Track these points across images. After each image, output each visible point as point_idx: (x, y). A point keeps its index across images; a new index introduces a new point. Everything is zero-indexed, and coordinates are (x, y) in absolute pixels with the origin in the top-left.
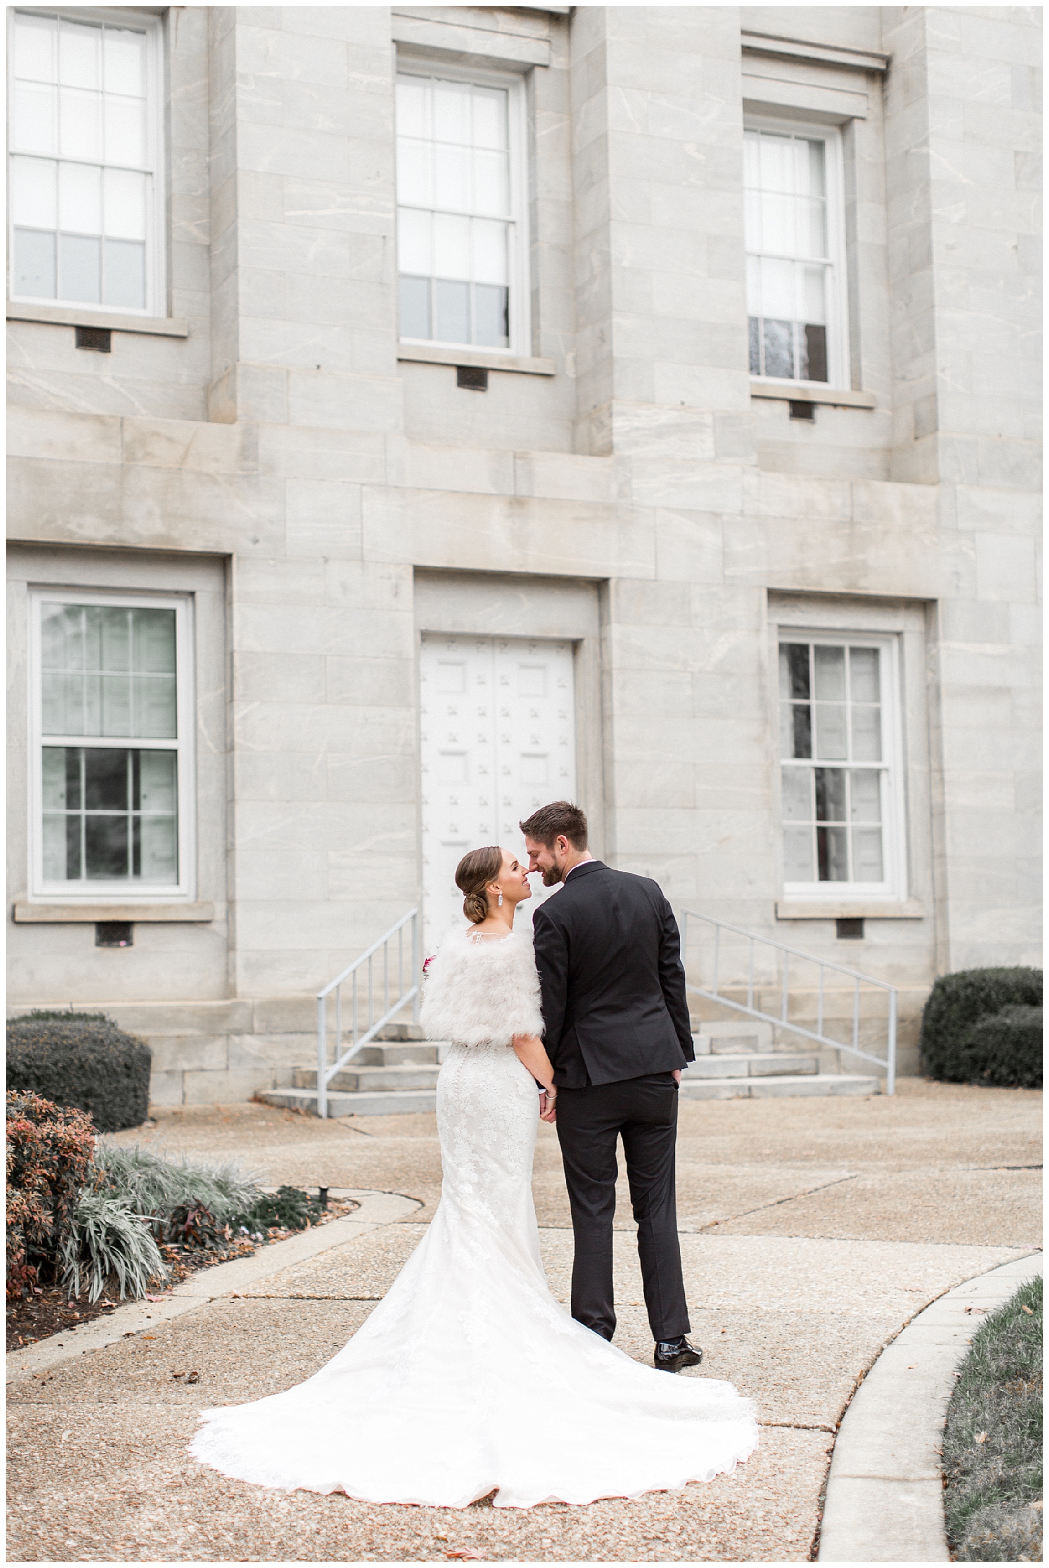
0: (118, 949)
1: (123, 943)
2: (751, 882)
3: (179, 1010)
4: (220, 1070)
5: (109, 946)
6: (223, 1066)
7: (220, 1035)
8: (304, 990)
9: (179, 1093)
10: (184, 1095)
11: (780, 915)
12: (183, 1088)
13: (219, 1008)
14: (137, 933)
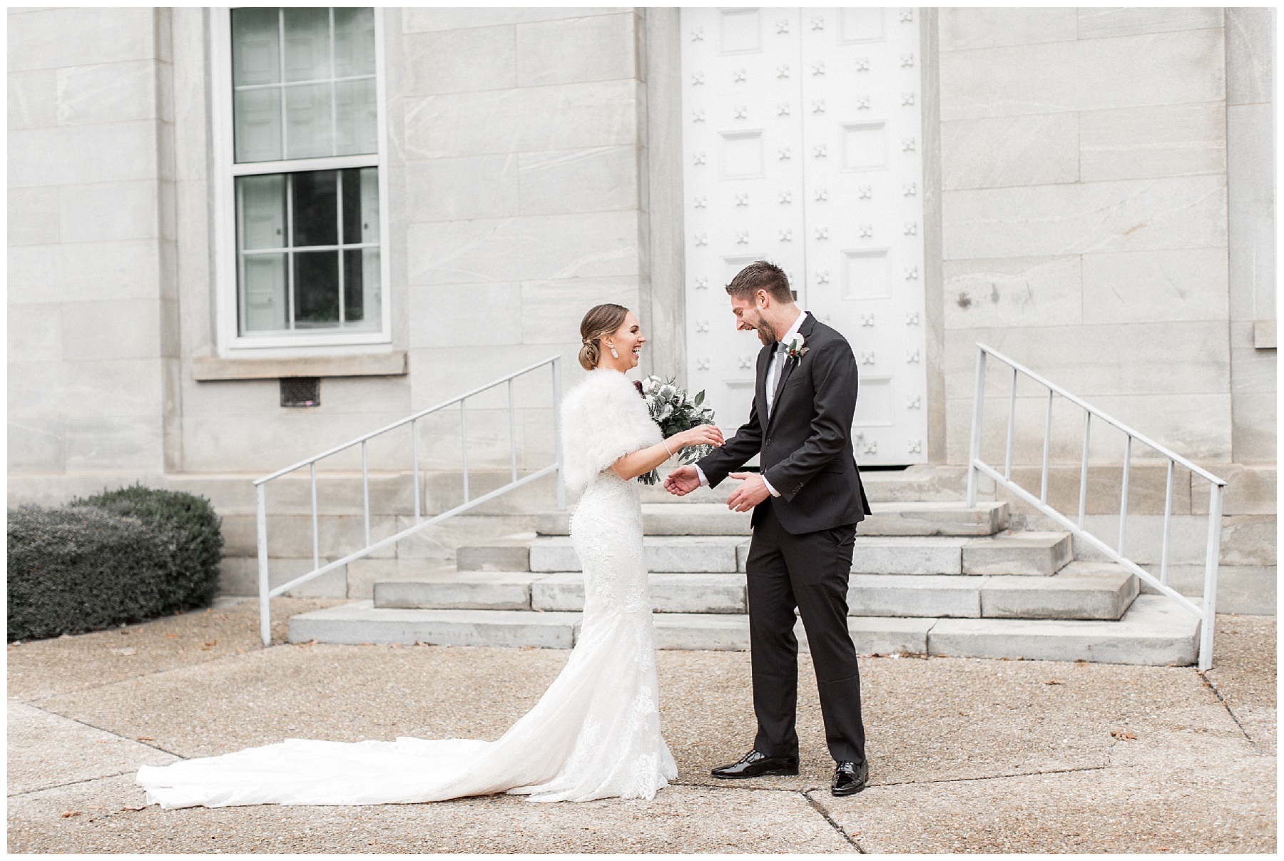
0: (304, 410)
1: (309, 403)
2: (1182, 295)
3: (340, 484)
4: (388, 559)
5: (294, 406)
6: (393, 554)
7: (389, 515)
8: (493, 461)
9: (343, 584)
10: (348, 586)
11: (1257, 347)
12: (347, 578)
13: (386, 483)
14: (325, 390)
